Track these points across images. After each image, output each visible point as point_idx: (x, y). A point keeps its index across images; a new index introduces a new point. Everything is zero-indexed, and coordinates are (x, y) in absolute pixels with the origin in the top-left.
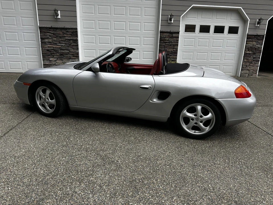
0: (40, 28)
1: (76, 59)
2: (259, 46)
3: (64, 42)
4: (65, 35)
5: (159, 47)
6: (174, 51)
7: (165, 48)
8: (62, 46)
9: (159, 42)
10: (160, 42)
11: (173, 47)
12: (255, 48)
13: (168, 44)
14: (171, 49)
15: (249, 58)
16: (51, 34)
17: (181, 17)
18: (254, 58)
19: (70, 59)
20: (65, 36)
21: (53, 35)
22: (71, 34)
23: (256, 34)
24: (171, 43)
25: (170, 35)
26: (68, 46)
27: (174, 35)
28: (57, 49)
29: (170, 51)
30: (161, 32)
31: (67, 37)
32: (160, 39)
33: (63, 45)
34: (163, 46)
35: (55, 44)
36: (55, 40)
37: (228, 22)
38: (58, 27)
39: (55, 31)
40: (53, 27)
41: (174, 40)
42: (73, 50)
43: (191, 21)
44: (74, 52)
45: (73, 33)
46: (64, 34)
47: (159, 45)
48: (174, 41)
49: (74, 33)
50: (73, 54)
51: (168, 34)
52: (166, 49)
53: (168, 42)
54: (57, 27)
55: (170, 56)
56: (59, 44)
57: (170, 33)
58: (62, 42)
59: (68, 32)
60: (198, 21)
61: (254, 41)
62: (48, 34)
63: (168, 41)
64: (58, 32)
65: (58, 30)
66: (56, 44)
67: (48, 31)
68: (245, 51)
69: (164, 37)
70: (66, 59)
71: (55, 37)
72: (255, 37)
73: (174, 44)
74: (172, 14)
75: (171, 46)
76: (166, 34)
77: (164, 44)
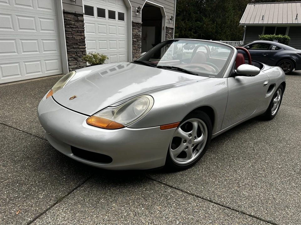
2: (139, 33)
5: (65, 33)
6: (82, 39)
7: (72, 35)
9: (64, 26)
11: (80, 34)
12: (138, 36)
13: (75, 29)
14: (79, 37)
15: (136, 46)
18: (138, 45)
23: (137, 22)
24: (77, 29)
25: (75, 17)
29: (78, 39)
30: (64, 13)
32: (64, 22)
34: (70, 33)
37: (117, 7)
47: (65, 31)
48: (80, 25)
51: (73, 17)
52: (74, 37)
53: (74, 27)
55: (80, 45)
57: (76, 15)
61: (137, 29)
63: (74, 25)
68: (132, 39)
69: (69, 20)
72: (137, 25)
73: (81, 30)
75: (78, 32)
76: (70, 17)
77: (71, 30)
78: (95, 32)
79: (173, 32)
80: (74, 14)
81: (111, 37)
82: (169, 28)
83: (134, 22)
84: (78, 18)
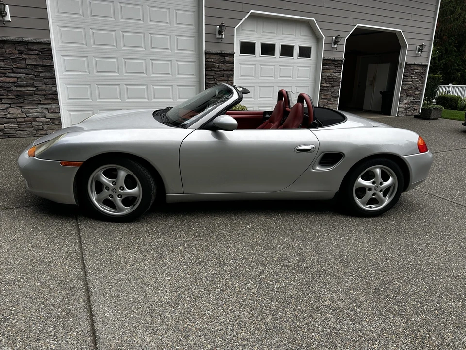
1: (52, 105)
2: (337, 75)
3: (23, 71)
4: (25, 56)
5: (206, 78)
7: (214, 80)
8: (18, 78)
9: (204, 69)
10: (206, 70)
11: (226, 78)
12: (333, 78)
13: (219, 73)
15: (327, 93)
17: (236, 28)
18: (332, 93)
19: (38, 104)
20: (26, 59)
22: (38, 55)
23: (333, 59)
24: (223, 73)
25: (221, 58)
26: (33, 79)
27: (227, 59)
28: (8, 85)
30: (206, 53)
31: (30, 61)
32: (206, 64)
33: (23, 76)
34: (212, 77)
35: (3, 75)
36: (3, 66)
37: (298, 39)
38: (9, 39)
39: (1, 47)
41: (228, 66)
42: (44, 87)
43: (249, 36)
44: (46, 89)
45: (41, 51)
46: (22, 53)
47: (206, 75)
48: (228, 68)
49: (46, 52)
50: (45, 95)
51: (217, 57)
52: (216, 82)
53: (219, 69)
54: (4, 38)
56: (12, 75)
57: (222, 55)
58: (19, 70)
59: (31, 49)
60: (258, 36)
61: (332, 69)
63: (218, 68)
64: (9, 49)
65: (6, 46)
66: (5, 74)
68: (321, 83)
69: (212, 62)
70: (30, 104)
72: (333, 62)
73: (228, 73)
74: (222, 24)
75: (224, 77)
76: (214, 58)
77: (213, 74)
78: (254, 75)
79: (426, 72)
80: (219, 54)
81: (280, 81)
82: (414, 64)
83: (326, 58)
84: (225, 59)
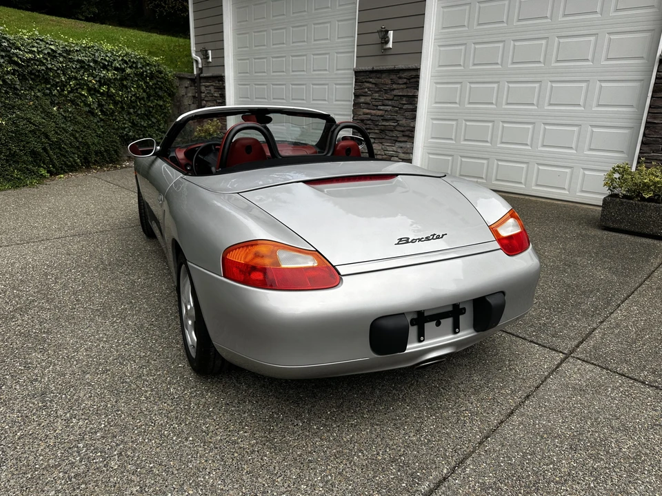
0: (357, 73)
1: (408, 143)
3: (390, 103)
4: (395, 86)
5: (649, 112)
8: (386, 111)
9: (650, 94)
10: (652, 97)
16: (370, 85)
19: (396, 141)
20: (395, 89)
21: (374, 86)
22: (405, 83)
26: (396, 112)
28: (376, 118)
31: (397, 91)
33: (389, 108)
35: (375, 108)
36: (377, 97)
38: (385, 68)
39: (378, 78)
40: (375, 68)
42: (403, 122)
44: (405, 125)
45: (409, 79)
46: (393, 83)
49: (413, 80)
50: (403, 131)
54: (381, 68)
56: (382, 108)
58: (387, 102)
59: (400, 78)
62: (367, 85)
64: (386, 80)
65: (384, 75)
66: (377, 106)
67: (367, 80)
70: (389, 141)
71: (376, 92)
